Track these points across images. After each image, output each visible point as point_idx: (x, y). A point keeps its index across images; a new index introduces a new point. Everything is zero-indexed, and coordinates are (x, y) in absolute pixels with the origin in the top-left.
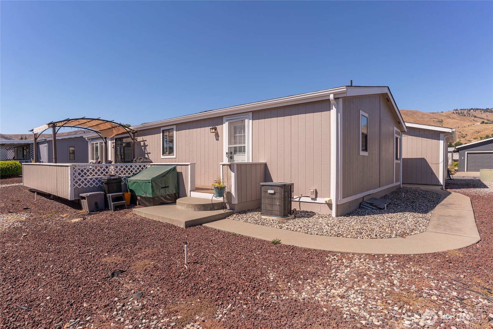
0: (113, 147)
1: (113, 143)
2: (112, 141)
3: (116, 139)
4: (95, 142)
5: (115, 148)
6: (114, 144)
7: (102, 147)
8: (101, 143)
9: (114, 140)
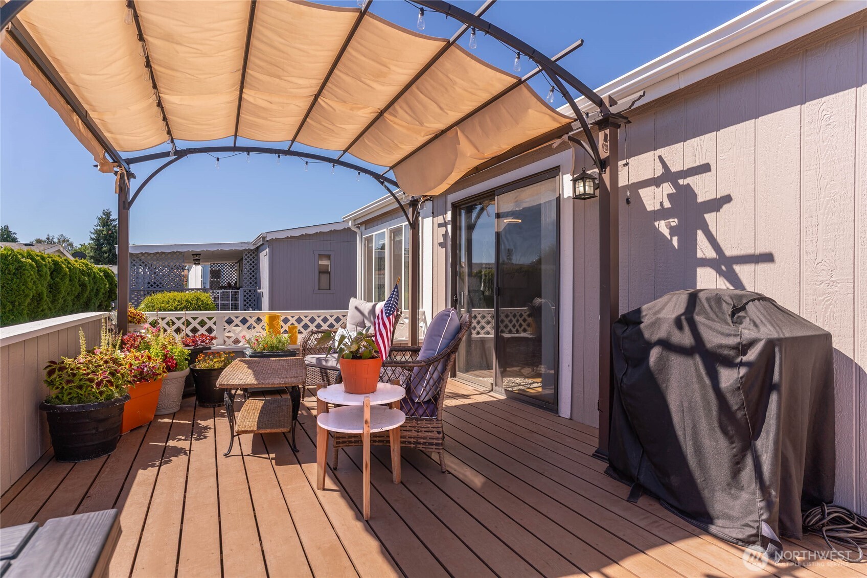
0: (442, 240)
1: (440, 225)
2: (440, 219)
3: (456, 207)
4: (374, 234)
5: (449, 243)
6: (449, 227)
7: (396, 245)
8: (396, 232)
9: (449, 213)
